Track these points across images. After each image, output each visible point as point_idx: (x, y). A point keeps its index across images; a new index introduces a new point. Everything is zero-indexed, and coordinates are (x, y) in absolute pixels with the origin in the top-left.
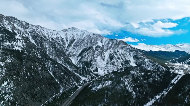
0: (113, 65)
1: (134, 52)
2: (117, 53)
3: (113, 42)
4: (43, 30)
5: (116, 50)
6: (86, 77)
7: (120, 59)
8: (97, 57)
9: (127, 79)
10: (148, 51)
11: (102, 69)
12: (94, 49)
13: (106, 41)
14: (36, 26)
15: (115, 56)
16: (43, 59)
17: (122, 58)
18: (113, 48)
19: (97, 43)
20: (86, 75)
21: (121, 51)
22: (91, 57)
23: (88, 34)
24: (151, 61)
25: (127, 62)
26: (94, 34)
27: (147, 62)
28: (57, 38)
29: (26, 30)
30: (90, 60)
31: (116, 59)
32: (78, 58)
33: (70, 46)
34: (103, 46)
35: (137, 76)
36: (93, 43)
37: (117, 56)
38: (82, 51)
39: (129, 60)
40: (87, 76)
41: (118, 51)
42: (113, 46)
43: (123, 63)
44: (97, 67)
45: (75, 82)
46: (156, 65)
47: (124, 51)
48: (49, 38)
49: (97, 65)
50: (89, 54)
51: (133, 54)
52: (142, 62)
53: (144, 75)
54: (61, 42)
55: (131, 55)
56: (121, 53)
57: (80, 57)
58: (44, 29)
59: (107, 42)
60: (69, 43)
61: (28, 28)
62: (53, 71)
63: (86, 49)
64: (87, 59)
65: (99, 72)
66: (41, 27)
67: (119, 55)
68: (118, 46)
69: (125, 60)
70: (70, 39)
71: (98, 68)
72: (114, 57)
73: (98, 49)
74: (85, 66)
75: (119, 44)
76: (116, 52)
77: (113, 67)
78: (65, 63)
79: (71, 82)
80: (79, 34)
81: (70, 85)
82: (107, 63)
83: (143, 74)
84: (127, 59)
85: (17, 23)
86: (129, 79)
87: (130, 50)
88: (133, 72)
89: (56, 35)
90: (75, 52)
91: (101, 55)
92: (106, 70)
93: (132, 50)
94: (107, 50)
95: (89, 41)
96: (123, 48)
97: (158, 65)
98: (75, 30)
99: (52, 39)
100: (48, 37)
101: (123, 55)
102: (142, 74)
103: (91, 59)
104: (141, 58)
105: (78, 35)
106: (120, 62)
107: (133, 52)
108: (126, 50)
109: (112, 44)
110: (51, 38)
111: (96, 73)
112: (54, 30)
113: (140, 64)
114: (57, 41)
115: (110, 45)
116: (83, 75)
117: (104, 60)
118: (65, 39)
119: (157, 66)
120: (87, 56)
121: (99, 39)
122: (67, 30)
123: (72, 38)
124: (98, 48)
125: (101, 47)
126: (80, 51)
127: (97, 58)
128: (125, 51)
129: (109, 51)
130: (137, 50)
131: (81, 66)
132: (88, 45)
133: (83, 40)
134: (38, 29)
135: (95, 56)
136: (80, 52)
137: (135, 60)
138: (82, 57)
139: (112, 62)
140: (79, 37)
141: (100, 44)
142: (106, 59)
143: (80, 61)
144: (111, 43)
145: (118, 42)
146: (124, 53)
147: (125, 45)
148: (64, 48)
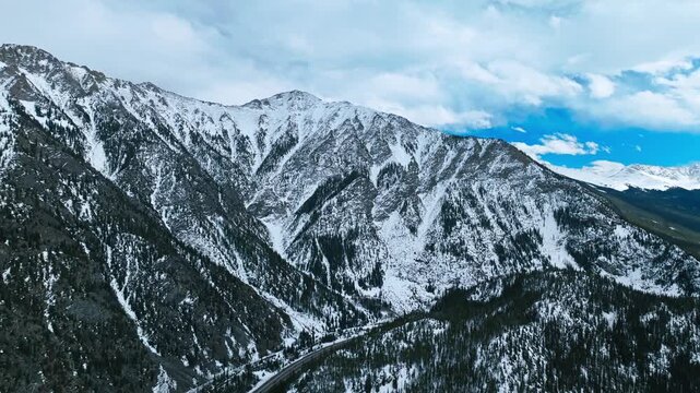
0: (457, 255)
1: (561, 192)
2: (479, 197)
3: (461, 151)
4: (165, 103)
5: (475, 187)
6: (319, 314)
7: (491, 228)
8: (382, 218)
9: (513, 359)
10: (621, 190)
11: (404, 275)
12: (374, 178)
13: (428, 147)
14: (134, 87)
15: (470, 212)
16: (104, 229)
17: (500, 224)
18: (460, 175)
19: (388, 152)
20: (320, 303)
21: (498, 190)
22: (354, 218)
23: (353, 117)
24: (645, 237)
25: (527, 242)
26: (378, 116)
27: (623, 245)
28: (221, 133)
29: (80, 102)
30: (351, 231)
31: (473, 227)
32: (297, 220)
33: (270, 168)
34: (413, 165)
35: (575, 336)
36: (372, 153)
37: (480, 212)
38: (317, 191)
39: (536, 233)
40: (326, 309)
41: (481, 190)
42: (460, 166)
43: (504, 244)
44: (378, 265)
45: (252, 345)
46: (671, 256)
47: (513, 187)
48: (183, 134)
49: (381, 256)
50: (345, 205)
51: (556, 202)
52: (597, 240)
53: (618, 325)
54: (233, 150)
55: (546, 206)
56: (499, 199)
57: (306, 218)
58: (168, 100)
59: (434, 149)
60: (266, 153)
61: (90, 94)
62: (139, 291)
63: (337, 179)
64: (338, 228)
65: (385, 287)
66: (156, 90)
67: (487, 210)
68: (484, 168)
69: (514, 233)
70: (278, 136)
71: (383, 267)
72: (465, 216)
73: (392, 179)
74: (325, 261)
75: (489, 156)
76: (476, 192)
77: (455, 266)
78: (227, 246)
79: (230, 343)
80: (316, 118)
81: (218, 364)
82: (430, 247)
83: (610, 317)
84: (527, 225)
85: (48, 70)
86: (526, 356)
87: (539, 184)
88: (552, 310)
89: (216, 121)
90: (289, 194)
91: (404, 209)
92: (420, 279)
93: (552, 183)
94: (433, 183)
95: (355, 146)
96: (505, 174)
97: (686, 257)
98: (300, 103)
99: (195, 137)
100: (181, 129)
101: (506, 206)
102: (605, 322)
103: (354, 227)
104: (592, 222)
105: (311, 122)
106: (492, 240)
107: (554, 195)
108: (522, 186)
109: (458, 156)
110: (191, 132)
111: (372, 293)
112: (210, 104)
113: (588, 252)
114: (219, 147)
115: (446, 164)
116: (304, 305)
117: (413, 230)
118: (253, 140)
119: (679, 263)
120: (335, 213)
121: (398, 136)
122: (267, 102)
123: (282, 132)
124: (390, 175)
125: (405, 172)
126: (310, 191)
127: (386, 222)
128: (518, 189)
129: (440, 190)
130: (574, 184)
131: (305, 257)
132: (347, 163)
133: (326, 143)
134: (139, 95)
135: (373, 212)
136: (310, 195)
137: (565, 233)
138: (315, 218)
139: (453, 239)
140: (315, 129)
141: (400, 157)
142: (422, 229)
143: (304, 237)
144: (452, 154)
145: (484, 150)
146: (514, 198)
147: (516, 164)
148: (240, 178)
